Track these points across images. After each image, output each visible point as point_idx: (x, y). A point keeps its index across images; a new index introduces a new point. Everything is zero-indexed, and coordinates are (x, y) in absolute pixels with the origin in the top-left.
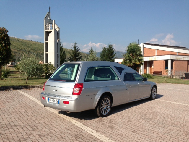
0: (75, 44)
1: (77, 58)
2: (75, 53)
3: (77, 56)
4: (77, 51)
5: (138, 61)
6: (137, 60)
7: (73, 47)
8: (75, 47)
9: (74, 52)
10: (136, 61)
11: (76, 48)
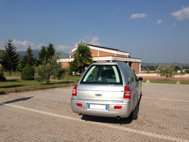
0: (10, 41)
1: (12, 57)
2: (10, 52)
3: (13, 55)
4: (13, 50)
5: (89, 61)
6: (87, 60)
7: (7, 45)
8: (10, 44)
9: (8, 49)
10: (87, 62)
11: (12, 46)
